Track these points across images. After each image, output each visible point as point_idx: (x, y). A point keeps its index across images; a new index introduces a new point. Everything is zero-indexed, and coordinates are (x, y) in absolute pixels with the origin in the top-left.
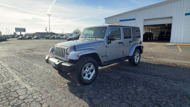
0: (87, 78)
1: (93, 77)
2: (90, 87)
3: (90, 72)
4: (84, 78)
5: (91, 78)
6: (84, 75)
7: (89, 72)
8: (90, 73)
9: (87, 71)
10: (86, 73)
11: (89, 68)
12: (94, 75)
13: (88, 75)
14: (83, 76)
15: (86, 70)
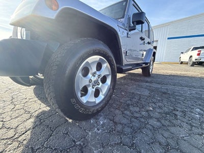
0: (93, 99)
1: (106, 96)
2: (103, 125)
3: (101, 84)
4: (84, 100)
5: (103, 97)
6: (85, 91)
7: (96, 83)
8: (99, 86)
9: (94, 79)
10: (89, 85)
11: (98, 73)
12: (109, 90)
13: (94, 90)
14: (79, 95)
15: (90, 75)
